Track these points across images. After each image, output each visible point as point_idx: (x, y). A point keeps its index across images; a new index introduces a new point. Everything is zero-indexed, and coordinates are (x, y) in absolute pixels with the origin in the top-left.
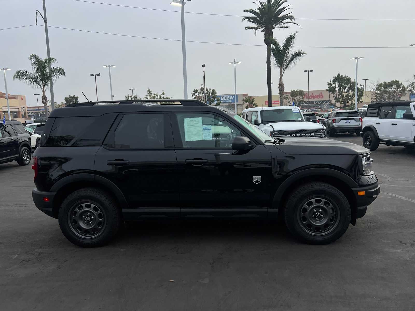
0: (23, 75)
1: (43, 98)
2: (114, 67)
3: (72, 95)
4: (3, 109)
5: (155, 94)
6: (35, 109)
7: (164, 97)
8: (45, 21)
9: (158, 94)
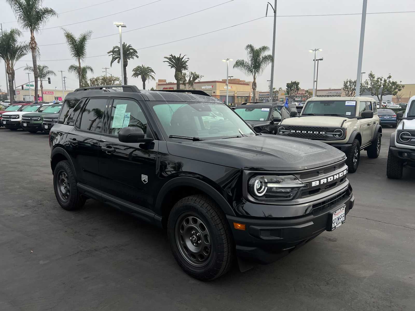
0: (241, 64)
1: (253, 84)
2: (321, 50)
3: (293, 81)
4: (237, 94)
5: (379, 78)
6: (267, 94)
7: (389, 81)
8: (275, 12)
9: (383, 78)
